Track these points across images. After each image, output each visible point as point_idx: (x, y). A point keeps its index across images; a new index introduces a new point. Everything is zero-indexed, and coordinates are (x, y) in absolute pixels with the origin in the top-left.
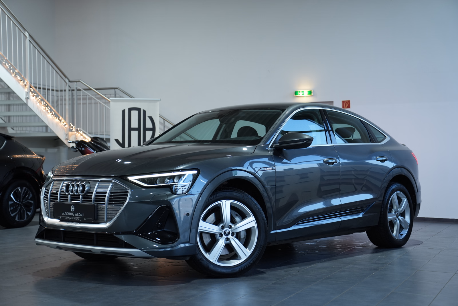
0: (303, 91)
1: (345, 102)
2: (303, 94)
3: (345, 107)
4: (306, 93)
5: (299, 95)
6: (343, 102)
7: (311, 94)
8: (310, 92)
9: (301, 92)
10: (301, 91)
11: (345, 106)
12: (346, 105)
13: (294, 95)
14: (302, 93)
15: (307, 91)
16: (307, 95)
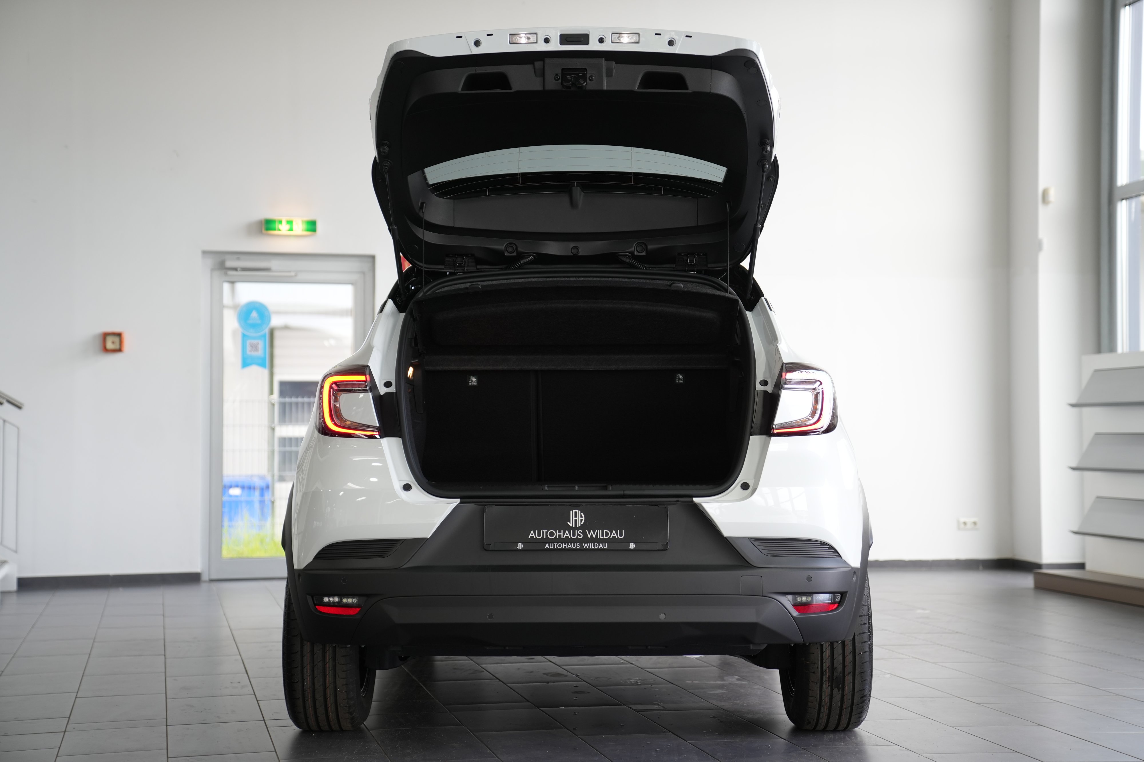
0: (288, 219)
2: (291, 230)
4: (299, 228)
5: (279, 230)
7: (314, 230)
8: (312, 226)
9: (284, 223)
10: (284, 219)
13: (263, 228)
14: (288, 227)
15: (303, 222)
16: (303, 231)
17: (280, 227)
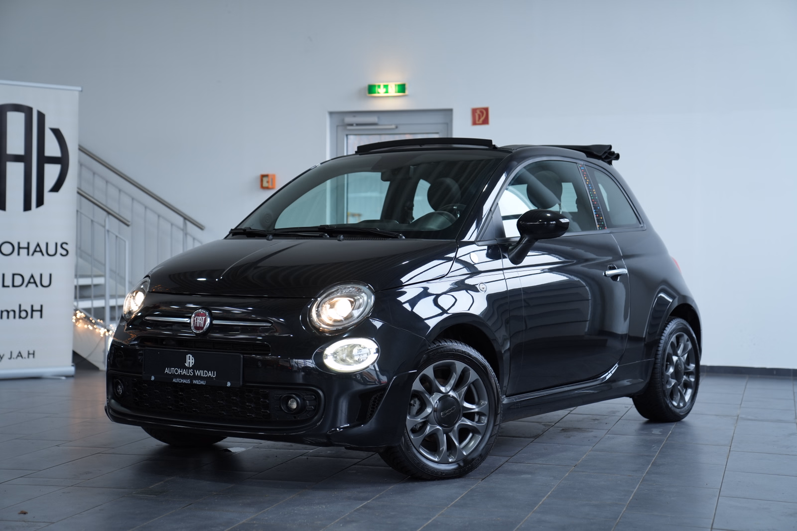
0: (385, 84)
1: (478, 112)
2: (387, 92)
3: (477, 122)
4: (393, 90)
5: (379, 93)
6: (474, 111)
7: (404, 91)
8: (402, 88)
9: (382, 87)
10: (382, 85)
11: (479, 121)
12: (479, 118)
13: (367, 92)
14: (384, 90)
15: (396, 85)
16: (396, 92)
17: (379, 90)
